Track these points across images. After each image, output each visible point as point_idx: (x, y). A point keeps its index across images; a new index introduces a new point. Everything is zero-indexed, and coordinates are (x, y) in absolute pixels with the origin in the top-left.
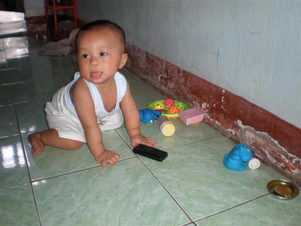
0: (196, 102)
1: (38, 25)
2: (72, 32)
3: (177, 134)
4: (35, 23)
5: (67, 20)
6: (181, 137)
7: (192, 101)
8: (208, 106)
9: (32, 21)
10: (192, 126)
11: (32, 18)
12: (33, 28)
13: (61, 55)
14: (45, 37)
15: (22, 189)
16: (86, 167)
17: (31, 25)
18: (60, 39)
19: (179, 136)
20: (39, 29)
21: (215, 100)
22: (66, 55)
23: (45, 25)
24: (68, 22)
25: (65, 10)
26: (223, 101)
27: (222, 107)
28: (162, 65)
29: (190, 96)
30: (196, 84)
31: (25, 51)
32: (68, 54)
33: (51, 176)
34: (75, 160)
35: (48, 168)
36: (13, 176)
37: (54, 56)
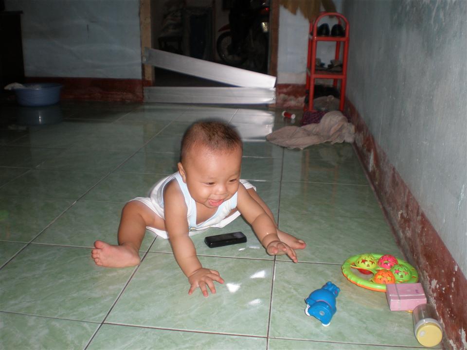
0: (427, 274)
1: (292, 97)
2: (326, 115)
3: (362, 321)
4: (288, 94)
5: (330, 96)
6: (366, 328)
7: (424, 270)
8: (438, 286)
9: (285, 90)
10: (401, 314)
11: (286, 86)
12: (285, 101)
13: (295, 147)
14: (293, 117)
15: (84, 328)
16: (185, 327)
17: (282, 96)
18: (309, 123)
19: (365, 325)
20: (293, 102)
21: (446, 280)
22: (302, 149)
23: (302, 99)
24: (331, 98)
25: (335, 81)
26: (453, 285)
27: (451, 296)
28: (404, 195)
29: (423, 261)
30: (431, 242)
32: (305, 149)
33: (133, 323)
34: (179, 312)
35: (138, 310)
36: (90, 307)
37: (284, 148)
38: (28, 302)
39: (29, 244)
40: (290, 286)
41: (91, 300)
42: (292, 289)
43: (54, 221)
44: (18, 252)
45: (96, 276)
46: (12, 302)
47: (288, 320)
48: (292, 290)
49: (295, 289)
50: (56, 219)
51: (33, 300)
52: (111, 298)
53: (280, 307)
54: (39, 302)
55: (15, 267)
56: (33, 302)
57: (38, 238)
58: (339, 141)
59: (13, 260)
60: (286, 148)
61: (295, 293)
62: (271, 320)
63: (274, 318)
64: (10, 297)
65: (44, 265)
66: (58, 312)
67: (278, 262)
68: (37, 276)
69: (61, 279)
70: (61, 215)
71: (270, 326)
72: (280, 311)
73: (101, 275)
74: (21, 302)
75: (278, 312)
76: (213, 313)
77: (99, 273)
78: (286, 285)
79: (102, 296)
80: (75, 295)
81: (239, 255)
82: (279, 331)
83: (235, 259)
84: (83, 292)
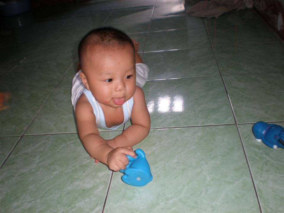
13: (211, 17)
22: (217, 17)
31: (181, 7)
32: (219, 17)
34: (170, 196)
35: (130, 199)
36: (86, 201)
37: (202, 18)
38: (29, 202)
39: (22, 136)
40: (261, 151)
41: (85, 192)
42: (264, 154)
43: (39, 110)
44: (14, 146)
45: (85, 163)
46: (15, 204)
47: (273, 191)
48: (265, 156)
49: (266, 154)
50: (41, 107)
51: (33, 199)
52: (103, 186)
53: (261, 177)
54: (38, 201)
55: (14, 163)
56: (34, 202)
57: (28, 129)
58: (241, 8)
59: (10, 156)
60: (205, 18)
61: (268, 158)
62: (257, 193)
63: (260, 190)
64: (12, 199)
65: (38, 157)
66: (58, 211)
67: (240, 126)
68: (33, 171)
69: (54, 171)
70: (44, 104)
71: (260, 201)
72: (262, 181)
73: (89, 161)
74: (22, 203)
75: (261, 183)
76: (201, 193)
77: (86, 159)
78: (256, 150)
79: (94, 186)
80: (69, 188)
81: (203, 123)
82: (270, 207)
83: (202, 127)
84: (76, 183)
